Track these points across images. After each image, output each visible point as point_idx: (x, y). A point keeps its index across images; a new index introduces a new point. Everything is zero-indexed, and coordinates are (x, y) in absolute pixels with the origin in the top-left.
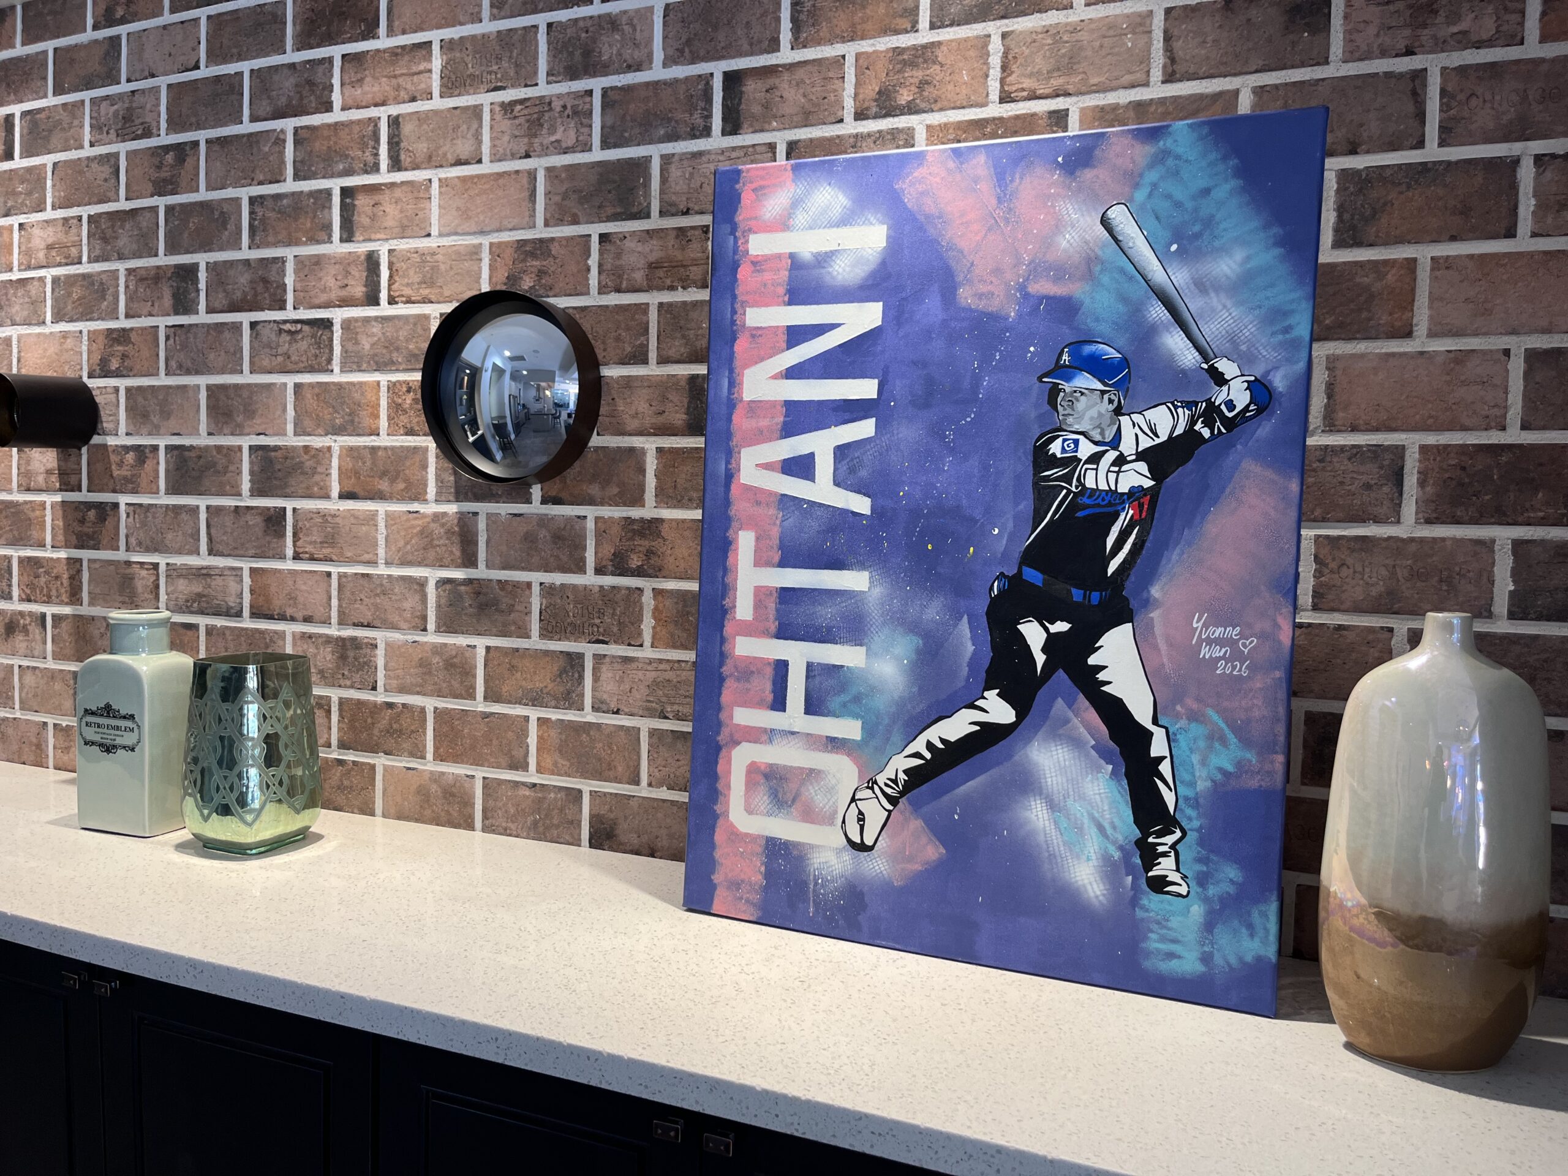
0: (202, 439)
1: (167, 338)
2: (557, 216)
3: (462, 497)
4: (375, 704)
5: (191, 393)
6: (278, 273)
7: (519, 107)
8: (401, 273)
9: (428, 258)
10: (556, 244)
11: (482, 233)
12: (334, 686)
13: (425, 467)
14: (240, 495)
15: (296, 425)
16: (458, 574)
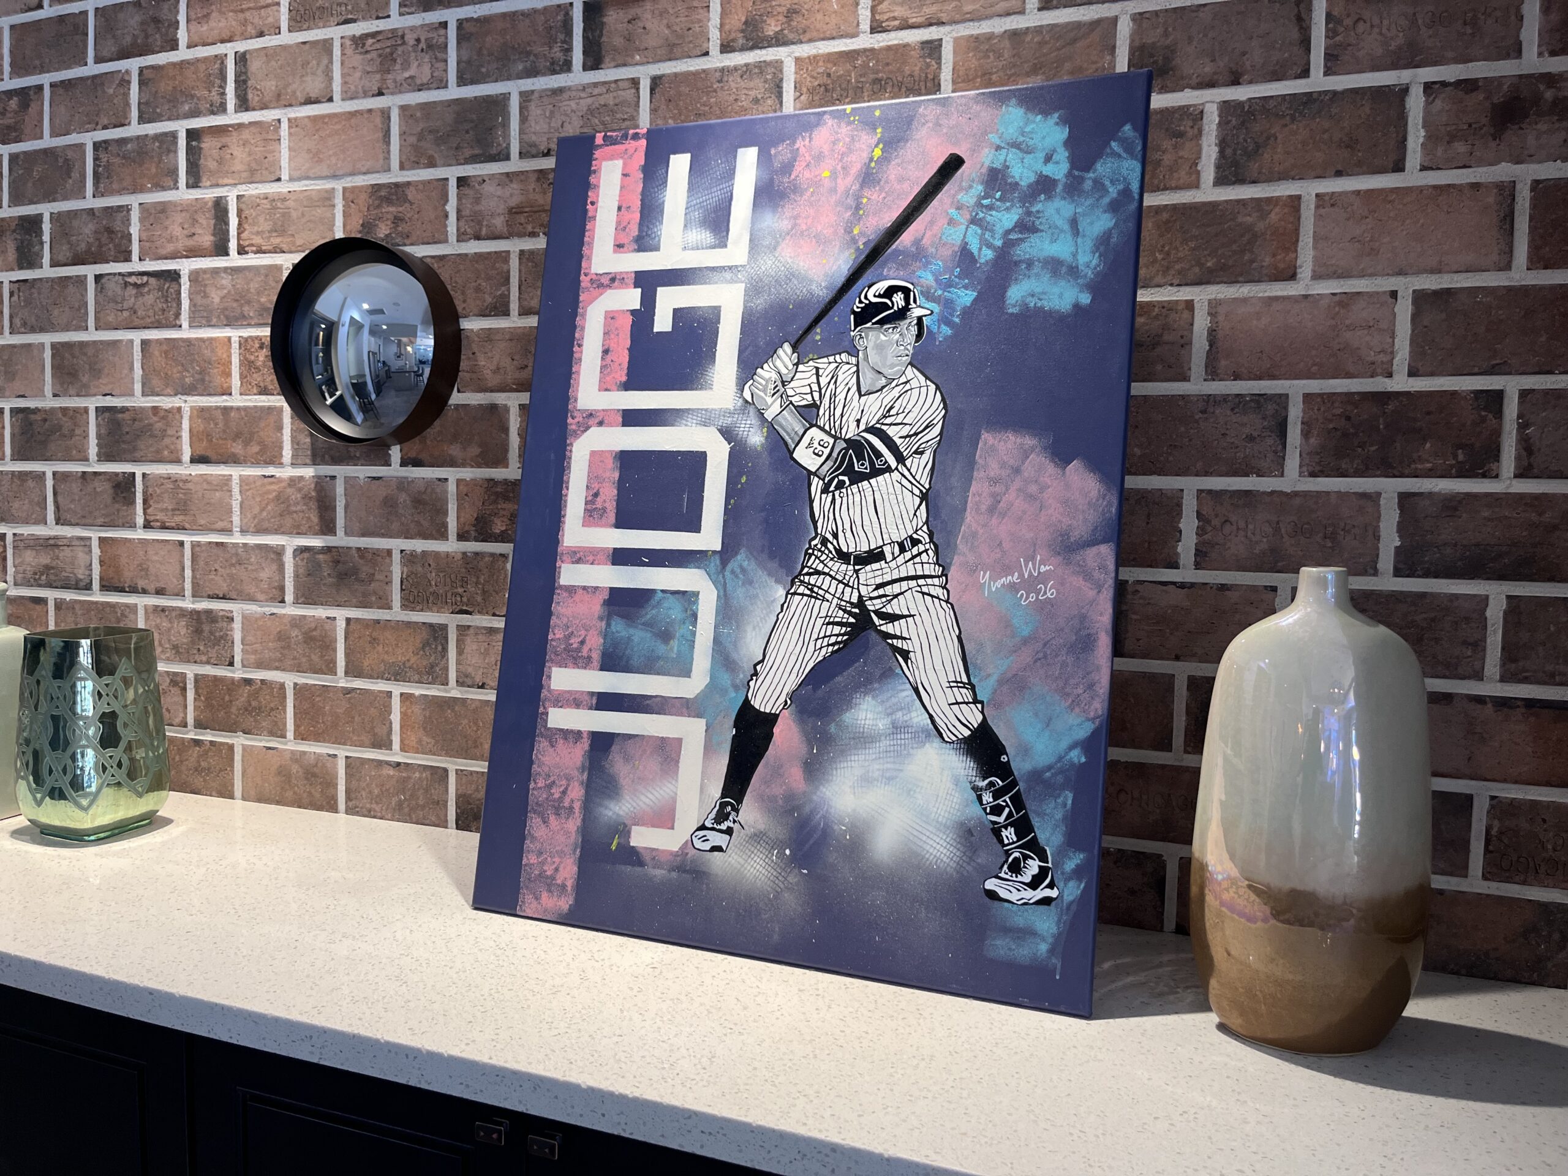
0: (48, 402)
1: (12, 294)
2: (413, 159)
3: (318, 460)
4: (233, 679)
5: (35, 352)
6: (123, 223)
7: (370, 41)
8: (250, 221)
9: (279, 204)
10: (412, 188)
11: (335, 177)
12: (189, 661)
13: (280, 428)
14: (87, 460)
15: (143, 385)
16: (316, 542)
